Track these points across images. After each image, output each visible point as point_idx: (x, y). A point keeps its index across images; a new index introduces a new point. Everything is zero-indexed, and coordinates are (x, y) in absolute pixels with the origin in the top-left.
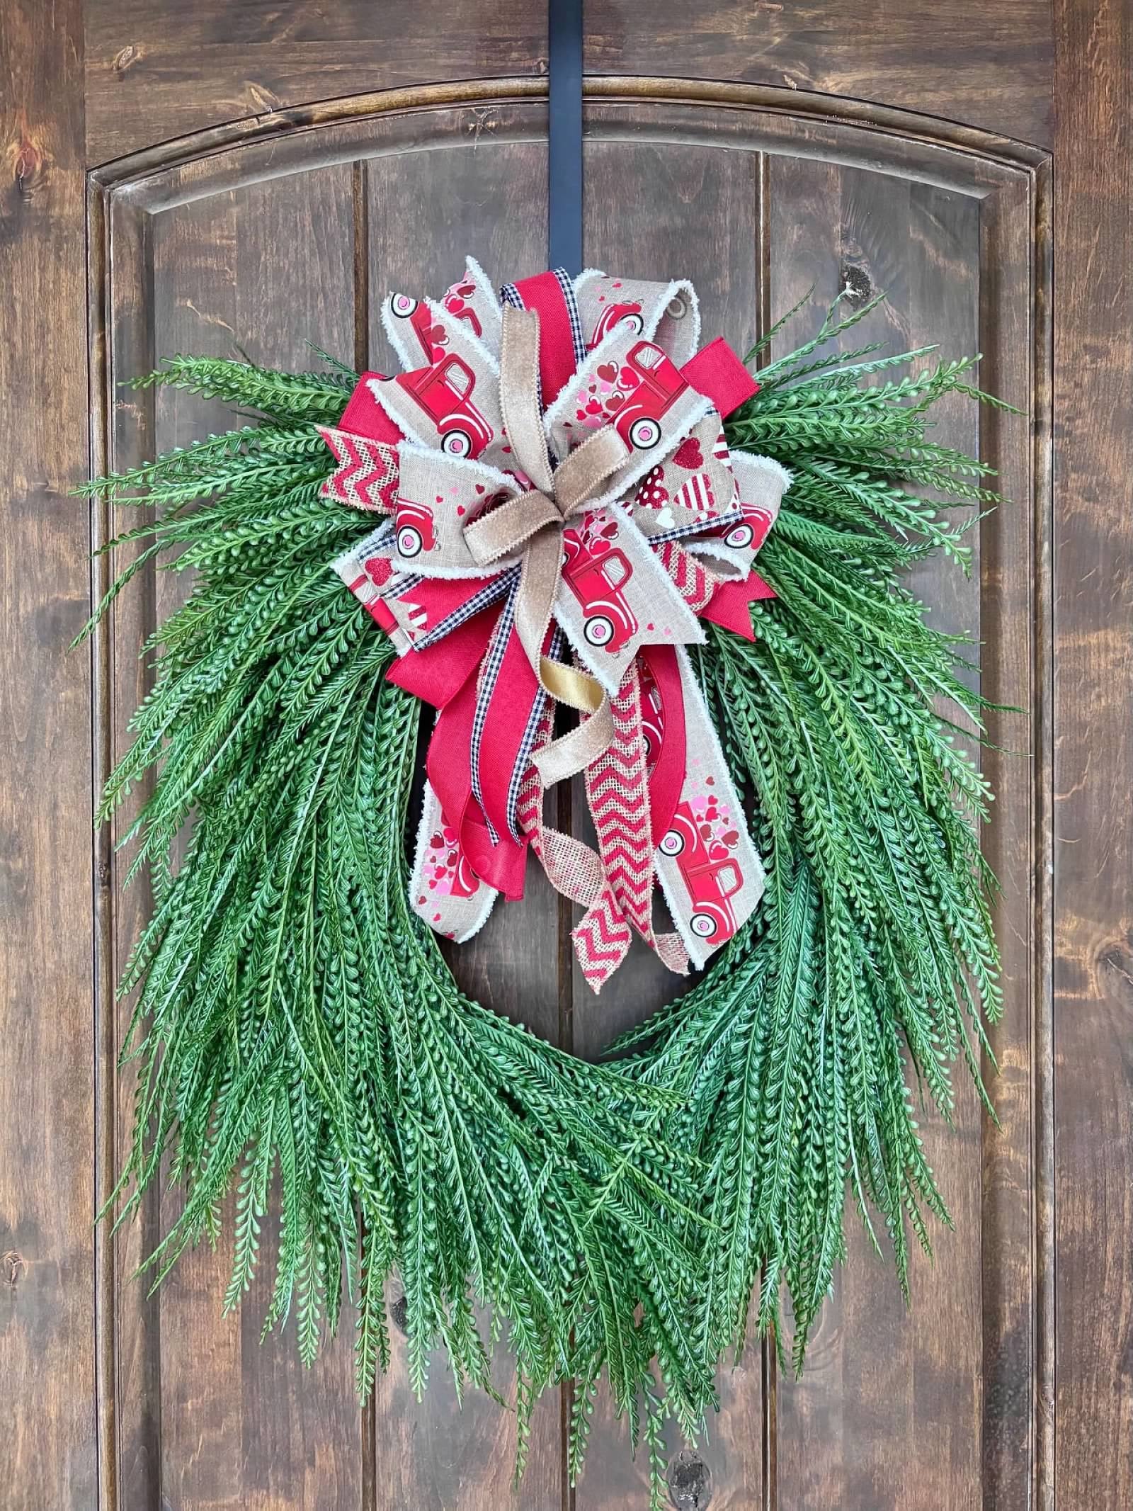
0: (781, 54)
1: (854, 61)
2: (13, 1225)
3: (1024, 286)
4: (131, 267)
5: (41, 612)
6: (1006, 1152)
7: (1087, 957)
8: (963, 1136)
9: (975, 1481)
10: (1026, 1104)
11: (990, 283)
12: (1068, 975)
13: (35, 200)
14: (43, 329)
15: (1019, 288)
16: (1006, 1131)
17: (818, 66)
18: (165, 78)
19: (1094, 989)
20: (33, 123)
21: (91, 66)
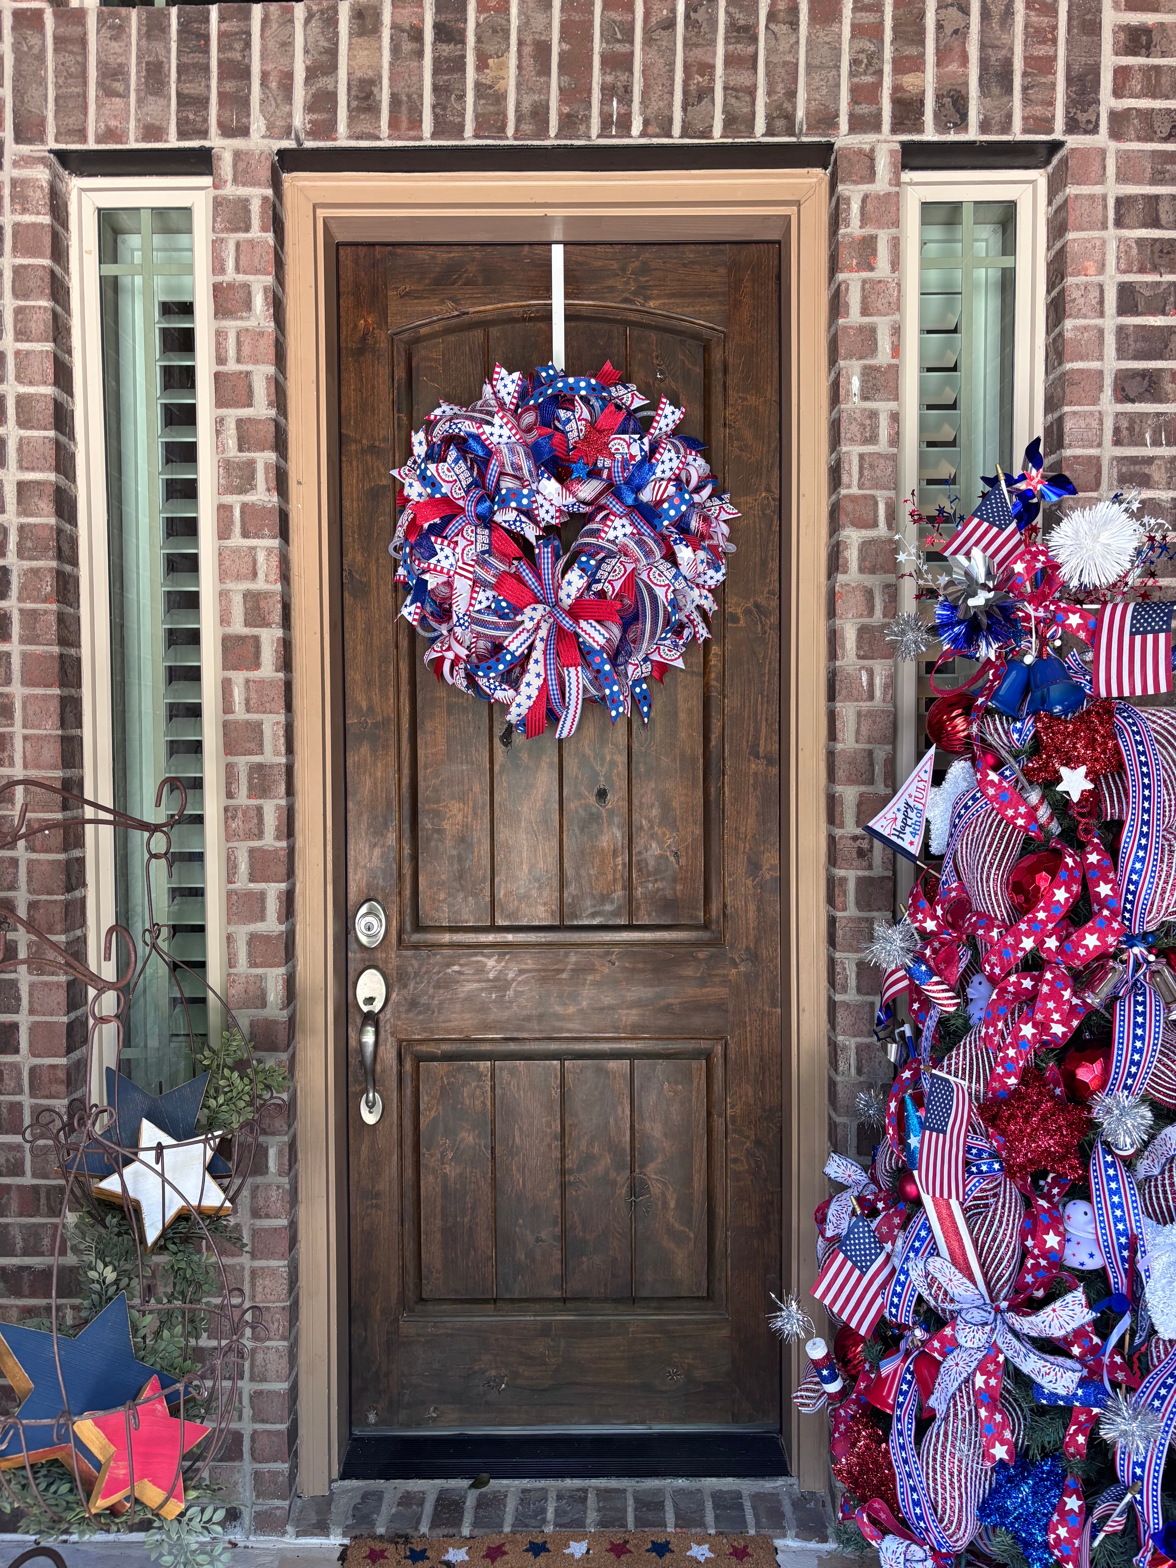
0: (634, 293)
1: (659, 297)
2: (365, 708)
3: (720, 375)
4: (402, 365)
5: (372, 489)
6: (713, 683)
7: (739, 611)
8: (697, 674)
9: (700, 793)
10: (720, 665)
11: (707, 373)
12: (735, 619)
13: (370, 341)
14: (373, 387)
15: (717, 377)
16: (713, 676)
17: (647, 298)
18: (417, 298)
19: (742, 623)
20: (369, 313)
21: (390, 293)
